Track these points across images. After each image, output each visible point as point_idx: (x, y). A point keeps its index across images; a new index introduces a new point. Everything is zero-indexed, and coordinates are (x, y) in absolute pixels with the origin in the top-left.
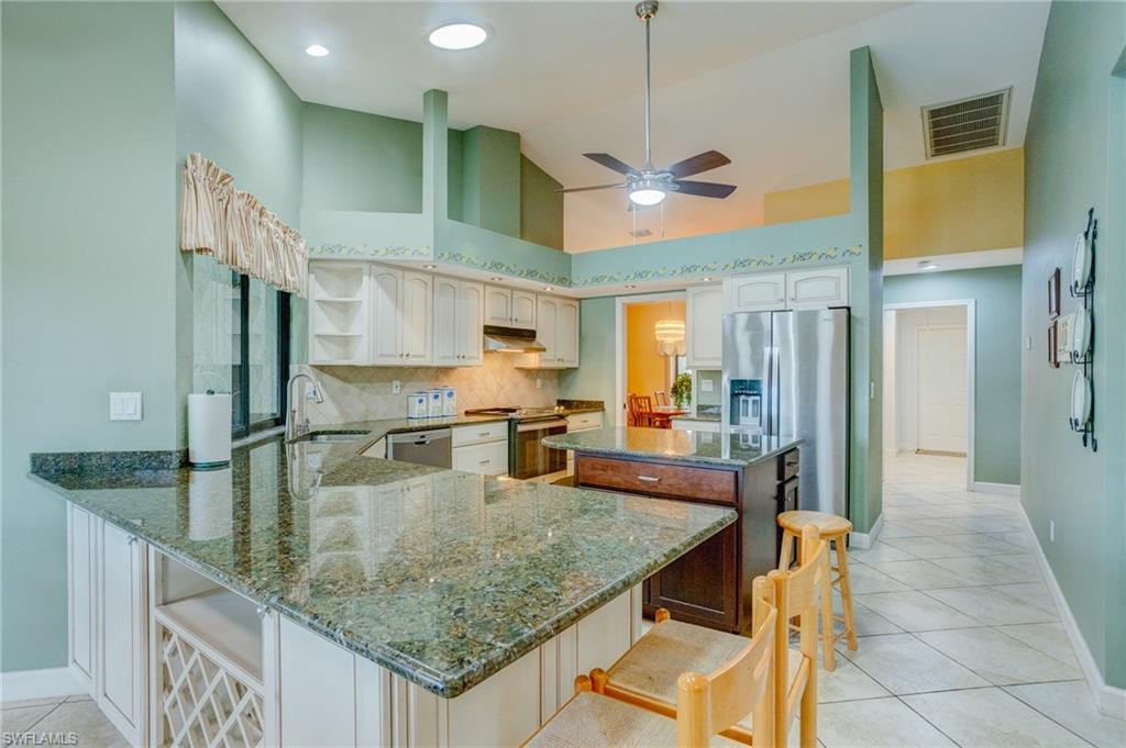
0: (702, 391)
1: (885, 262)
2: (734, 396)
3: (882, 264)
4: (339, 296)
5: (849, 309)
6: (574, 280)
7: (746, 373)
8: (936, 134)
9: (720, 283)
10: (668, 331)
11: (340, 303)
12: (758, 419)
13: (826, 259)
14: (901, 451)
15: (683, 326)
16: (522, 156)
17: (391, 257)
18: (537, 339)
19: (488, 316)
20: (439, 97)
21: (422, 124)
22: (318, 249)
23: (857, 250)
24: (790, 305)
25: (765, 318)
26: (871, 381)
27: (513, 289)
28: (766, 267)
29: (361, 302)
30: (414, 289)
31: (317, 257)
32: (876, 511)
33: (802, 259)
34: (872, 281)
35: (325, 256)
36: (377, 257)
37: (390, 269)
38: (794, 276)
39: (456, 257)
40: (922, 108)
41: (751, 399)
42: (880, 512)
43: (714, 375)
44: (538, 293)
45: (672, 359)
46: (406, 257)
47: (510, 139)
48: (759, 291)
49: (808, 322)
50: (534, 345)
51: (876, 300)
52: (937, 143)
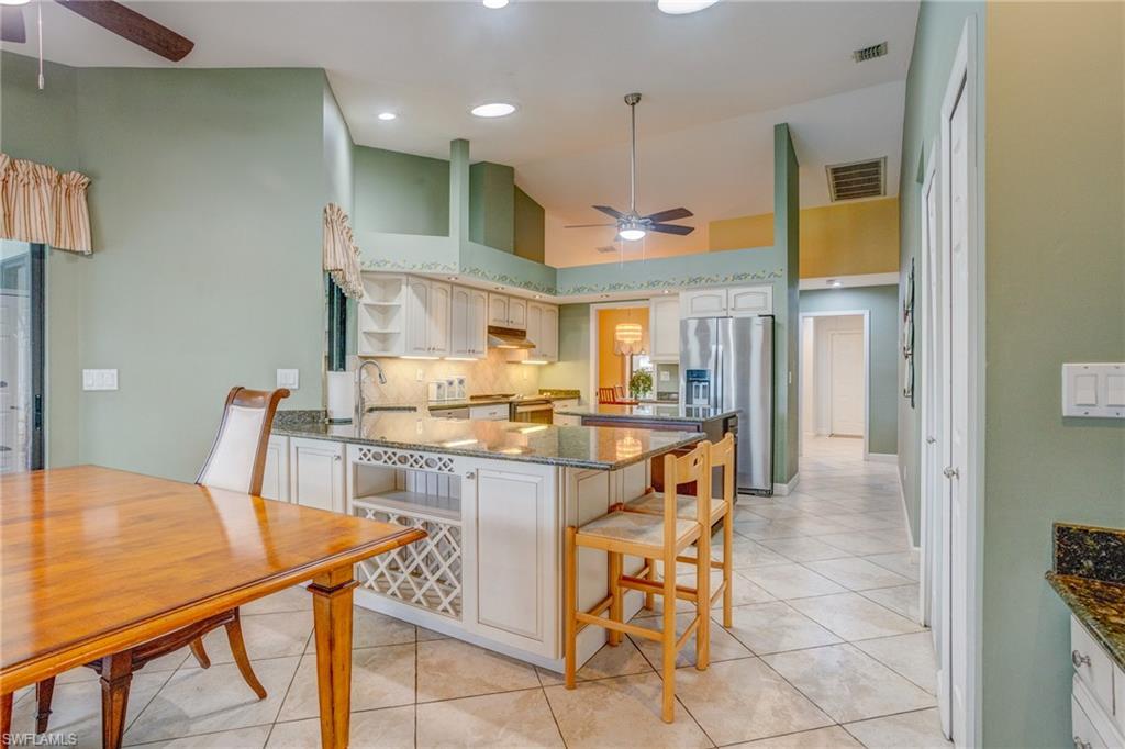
0: (661, 381)
1: (800, 280)
2: (689, 382)
3: (797, 282)
4: (380, 301)
5: (773, 317)
6: (559, 290)
7: (695, 365)
8: (837, 185)
9: (678, 294)
10: (627, 332)
11: (380, 306)
12: (706, 400)
13: (757, 280)
14: (818, 435)
15: (639, 328)
16: (515, 186)
17: (426, 271)
18: (527, 337)
19: (491, 318)
20: (462, 145)
21: (448, 163)
22: (368, 263)
23: (779, 273)
24: (731, 313)
25: (712, 324)
26: (789, 371)
27: (509, 296)
28: (712, 283)
29: (400, 306)
30: (438, 296)
31: (368, 269)
32: (793, 471)
33: (740, 278)
34: (790, 296)
35: (372, 269)
36: (415, 271)
37: (423, 281)
38: (734, 291)
39: (475, 271)
40: (827, 167)
41: (701, 385)
42: (797, 471)
43: (672, 368)
44: (528, 300)
45: (628, 358)
46: (437, 271)
47: (507, 172)
48: (708, 302)
49: (743, 327)
50: (524, 342)
51: (793, 310)
52: (838, 191)
